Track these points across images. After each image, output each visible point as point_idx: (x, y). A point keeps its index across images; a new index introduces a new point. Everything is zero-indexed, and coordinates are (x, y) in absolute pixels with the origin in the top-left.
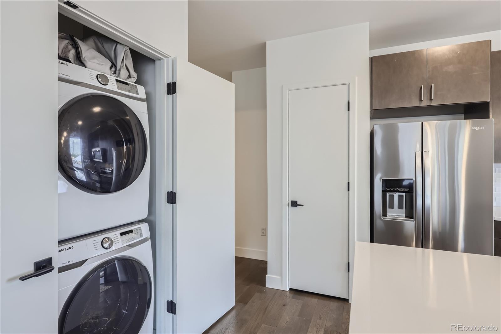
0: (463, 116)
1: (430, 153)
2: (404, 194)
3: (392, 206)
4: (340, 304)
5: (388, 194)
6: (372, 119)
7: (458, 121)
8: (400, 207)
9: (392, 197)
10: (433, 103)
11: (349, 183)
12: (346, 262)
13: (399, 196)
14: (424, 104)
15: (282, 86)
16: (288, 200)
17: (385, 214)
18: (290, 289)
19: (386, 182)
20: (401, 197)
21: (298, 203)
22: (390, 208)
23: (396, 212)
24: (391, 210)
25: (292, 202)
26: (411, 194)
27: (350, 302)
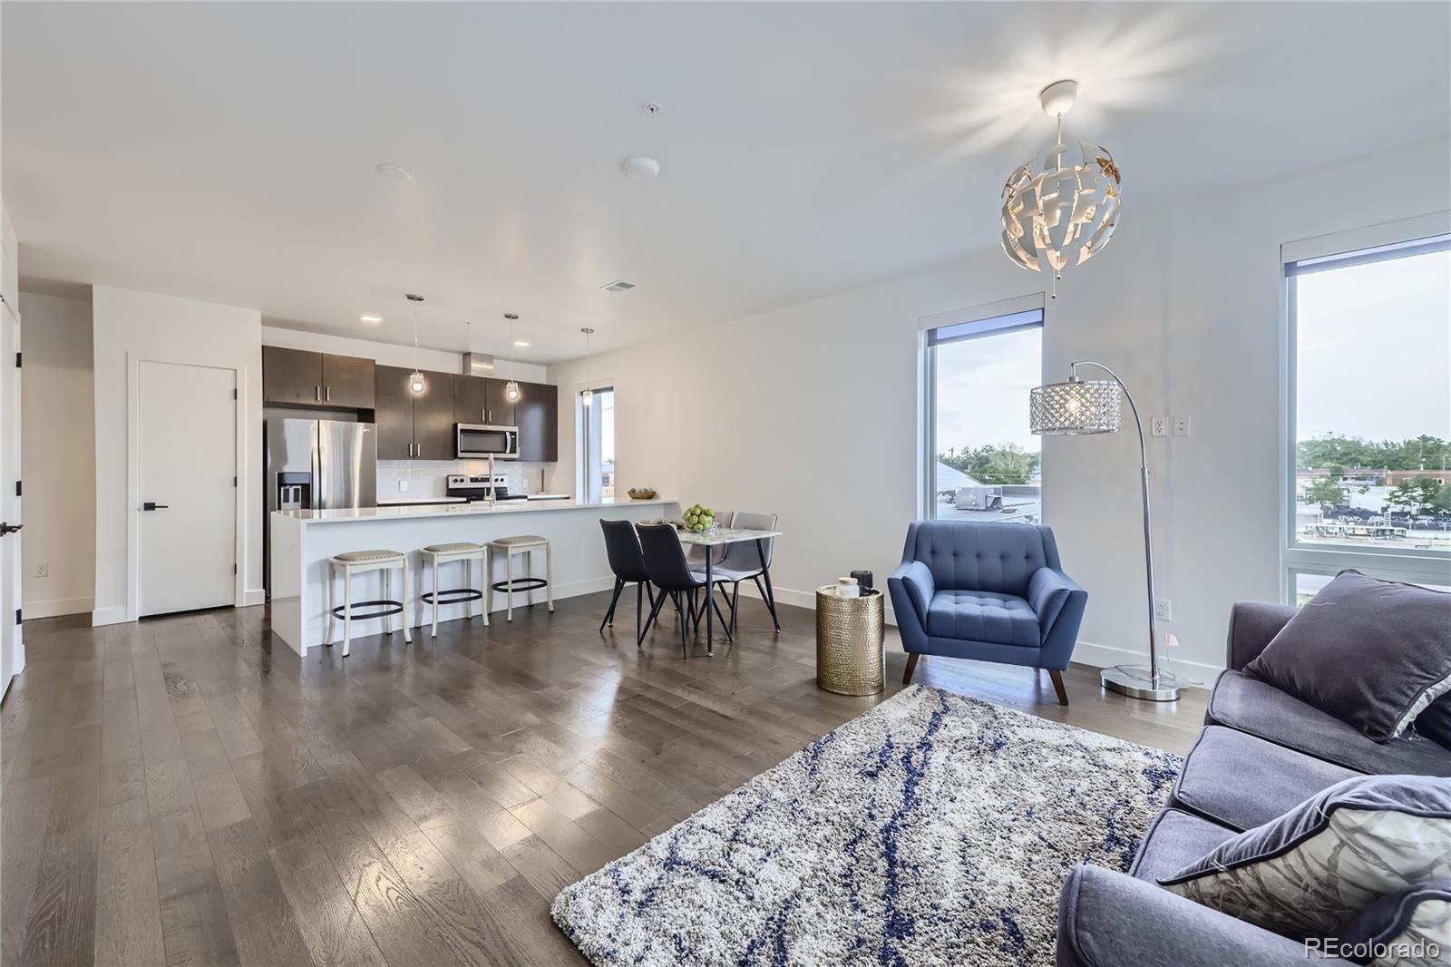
0: (355, 418)
1: (326, 452)
2: (300, 487)
3: (287, 500)
4: (224, 615)
5: (282, 489)
6: (267, 406)
7: (353, 423)
8: (296, 500)
9: (287, 492)
10: (328, 404)
11: (236, 478)
12: (233, 565)
13: (295, 489)
14: (320, 403)
15: (127, 353)
16: (137, 500)
17: (280, 508)
18: (140, 618)
19: (281, 476)
20: (297, 491)
21: (156, 505)
22: (284, 501)
23: (292, 506)
24: (286, 504)
25: (146, 504)
26: (307, 488)
27: (236, 606)
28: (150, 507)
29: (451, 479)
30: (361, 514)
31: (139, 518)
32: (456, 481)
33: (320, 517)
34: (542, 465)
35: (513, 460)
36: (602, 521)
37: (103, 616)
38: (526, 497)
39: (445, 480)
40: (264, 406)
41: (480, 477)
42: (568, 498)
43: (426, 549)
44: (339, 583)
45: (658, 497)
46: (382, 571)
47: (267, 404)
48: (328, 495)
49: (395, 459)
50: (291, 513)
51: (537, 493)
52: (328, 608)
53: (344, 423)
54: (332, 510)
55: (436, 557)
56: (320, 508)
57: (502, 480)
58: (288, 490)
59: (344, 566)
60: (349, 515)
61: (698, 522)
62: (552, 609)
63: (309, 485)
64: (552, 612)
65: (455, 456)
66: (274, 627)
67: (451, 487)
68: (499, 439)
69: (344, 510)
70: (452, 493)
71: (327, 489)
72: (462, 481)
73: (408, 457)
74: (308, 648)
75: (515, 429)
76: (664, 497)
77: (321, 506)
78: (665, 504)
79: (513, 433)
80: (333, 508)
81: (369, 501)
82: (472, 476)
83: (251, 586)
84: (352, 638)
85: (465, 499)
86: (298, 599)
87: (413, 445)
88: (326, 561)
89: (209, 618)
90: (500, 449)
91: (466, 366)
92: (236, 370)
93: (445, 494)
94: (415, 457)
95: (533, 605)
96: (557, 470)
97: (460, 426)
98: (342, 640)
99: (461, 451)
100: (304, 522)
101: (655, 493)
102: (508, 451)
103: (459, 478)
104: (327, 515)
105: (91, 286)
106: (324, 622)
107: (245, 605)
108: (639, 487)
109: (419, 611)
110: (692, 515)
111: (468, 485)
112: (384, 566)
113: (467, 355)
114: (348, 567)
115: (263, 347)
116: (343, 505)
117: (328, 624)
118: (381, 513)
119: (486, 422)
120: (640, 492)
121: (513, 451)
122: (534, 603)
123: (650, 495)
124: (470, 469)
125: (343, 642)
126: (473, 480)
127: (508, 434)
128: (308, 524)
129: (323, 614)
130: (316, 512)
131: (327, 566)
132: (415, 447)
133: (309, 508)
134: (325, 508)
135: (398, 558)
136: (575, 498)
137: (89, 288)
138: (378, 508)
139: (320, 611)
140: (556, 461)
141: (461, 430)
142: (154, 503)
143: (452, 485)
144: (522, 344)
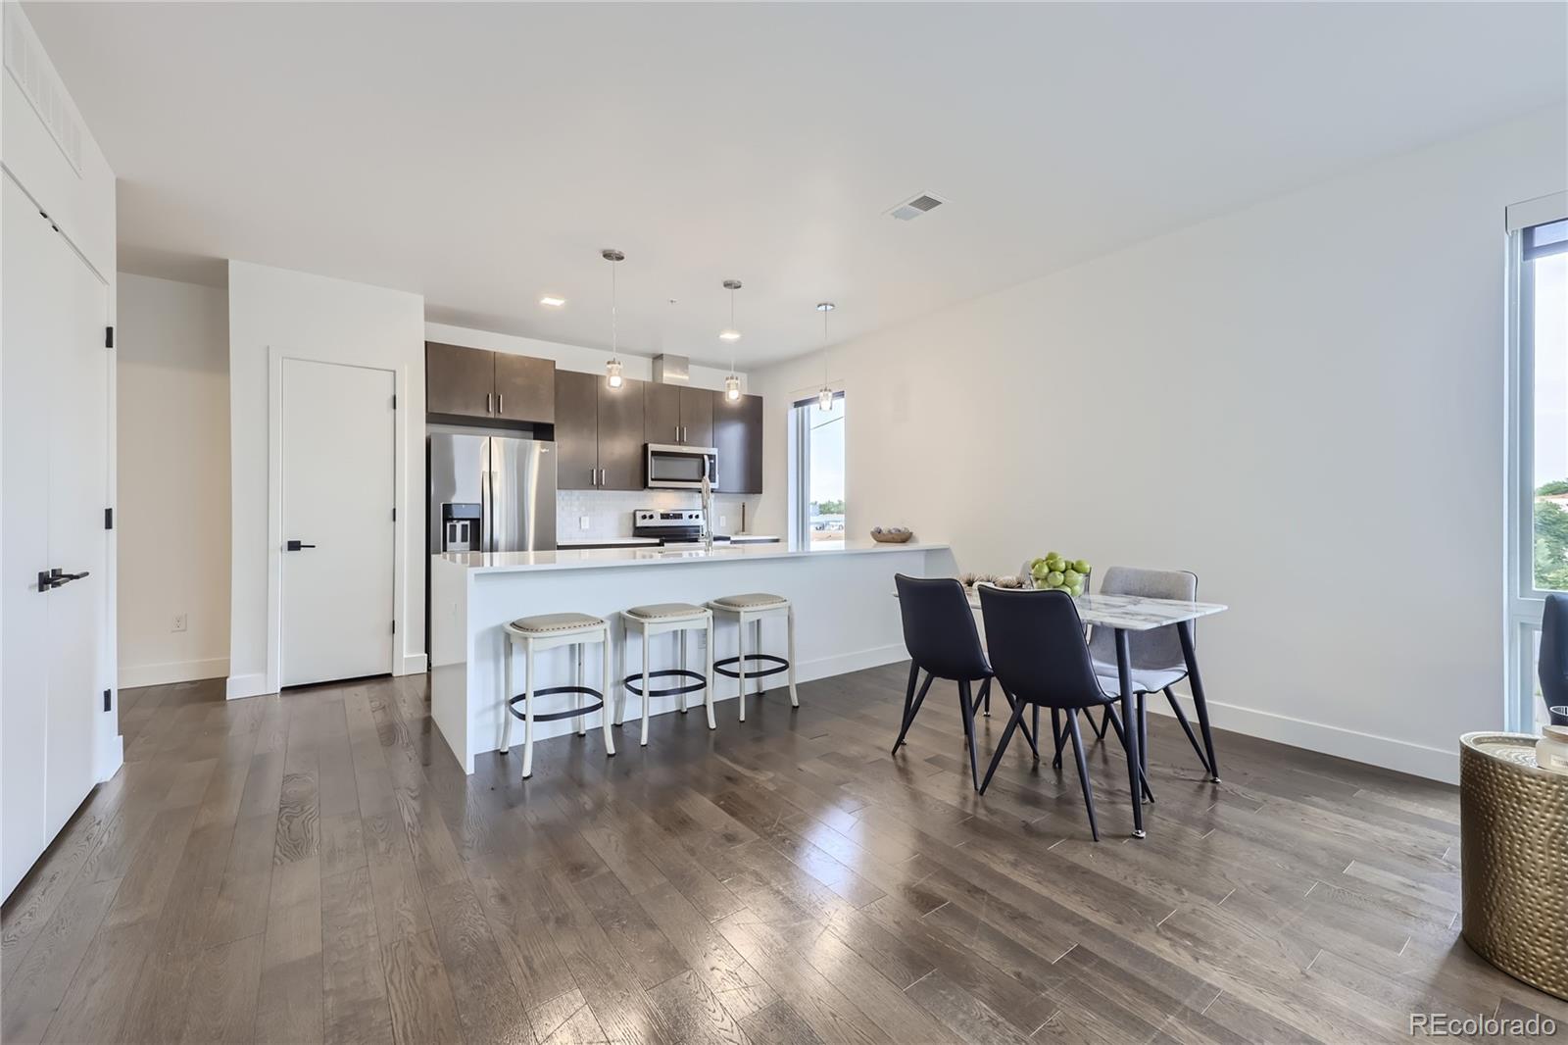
0: (531, 434)
1: (499, 477)
2: (468, 523)
3: (453, 540)
5: (448, 525)
7: (528, 441)
8: (464, 539)
9: (453, 527)
10: (502, 417)
11: (394, 510)
12: (391, 621)
13: (463, 526)
14: (491, 415)
15: (268, 347)
16: (280, 540)
17: (445, 550)
18: (283, 689)
19: (447, 508)
20: (464, 527)
21: (302, 544)
22: (450, 541)
23: (459, 546)
24: (452, 544)
25: (290, 543)
26: (476, 524)
27: (394, 675)
28: (294, 546)
29: (639, 515)
30: (537, 561)
31: (282, 559)
32: (644, 517)
33: (492, 565)
34: (742, 498)
35: (711, 491)
36: (901, 581)
37: (240, 686)
38: (728, 539)
39: (632, 516)
40: (427, 422)
41: (671, 513)
42: (777, 541)
43: (630, 612)
44: (518, 660)
45: (916, 541)
46: (572, 647)
47: (432, 418)
48: (501, 536)
49: (575, 489)
50: (459, 556)
51: (736, 534)
52: (503, 697)
53: (518, 440)
54: (504, 553)
55: (646, 625)
56: (491, 551)
57: (697, 517)
58: (455, 526)
59: (526, 639)
60: (523, 562)
61: (1064, 584)
62: (796, 704)
63: (479, 519)
64: (797, 707)
65: (645, 486)
66: (435, 714)
67: (638, 525)
68: (695, 463)
69: (517, 553)
70: (639, 532)
71: (500, 528)
72: (651, 517)
73: (591, 486)
74: (476, 756)
75: (714, 451)
76: (924, 541)
77: (493, 548)
78: (927, 550)
79: (711, 457)
80: (506, 551)
81: (547, 542)
82: (662, 511)
83: (411, 649)
84: (535, 740)
85: (657, 541)
86: (463, 666)
87: (597, 471)
88: (501, 627)
89: (360, 690)
90: (696, 478)
91: (656, 372)
92: (394, 372)
93: (631, 534)
94: (599, 486)
95: (763, 693)
96: (762, 507)
97: (652, 447)
98: (523, 742)
99: (652, 480)
100: (472, 571)
101: (911, 533)
102: (706, 480)
103: (648, 514)
104: (500, 560)
105: (226, 263)
106: (497, 716)
107: (404, 674)
108: (886, 526)
109: (620, 702)
110: (1051, 571)
111: (657, 522)
112: (576, 640)
113: (658, 358)
114: (531, 640)
115: (426, 342)
116: (516, 548)
117: (502, 720)
118: (564, 559)
119: (681, 442)
120: (890, 531)
121: (712, 480)
122: (764, 689)
123: (905, 538)
124: (659, 503)
125: (523, 746)
126: (664, 516)
127: (706, 457)
128: (476, 575)
129: (497, 706)
130: (487, 555)
131: (502, 638)
132: (599, 473)
133: (479, 550)
134: (497, 551)
135: (597, 627)
136: (787, 541)
137: (223, 265)
138: (558, 552)
139: (492, 701)
140: (761, 493)
141: (652, 452)
142: (300, 542)
143: (640, 523)
144: (730, 336)
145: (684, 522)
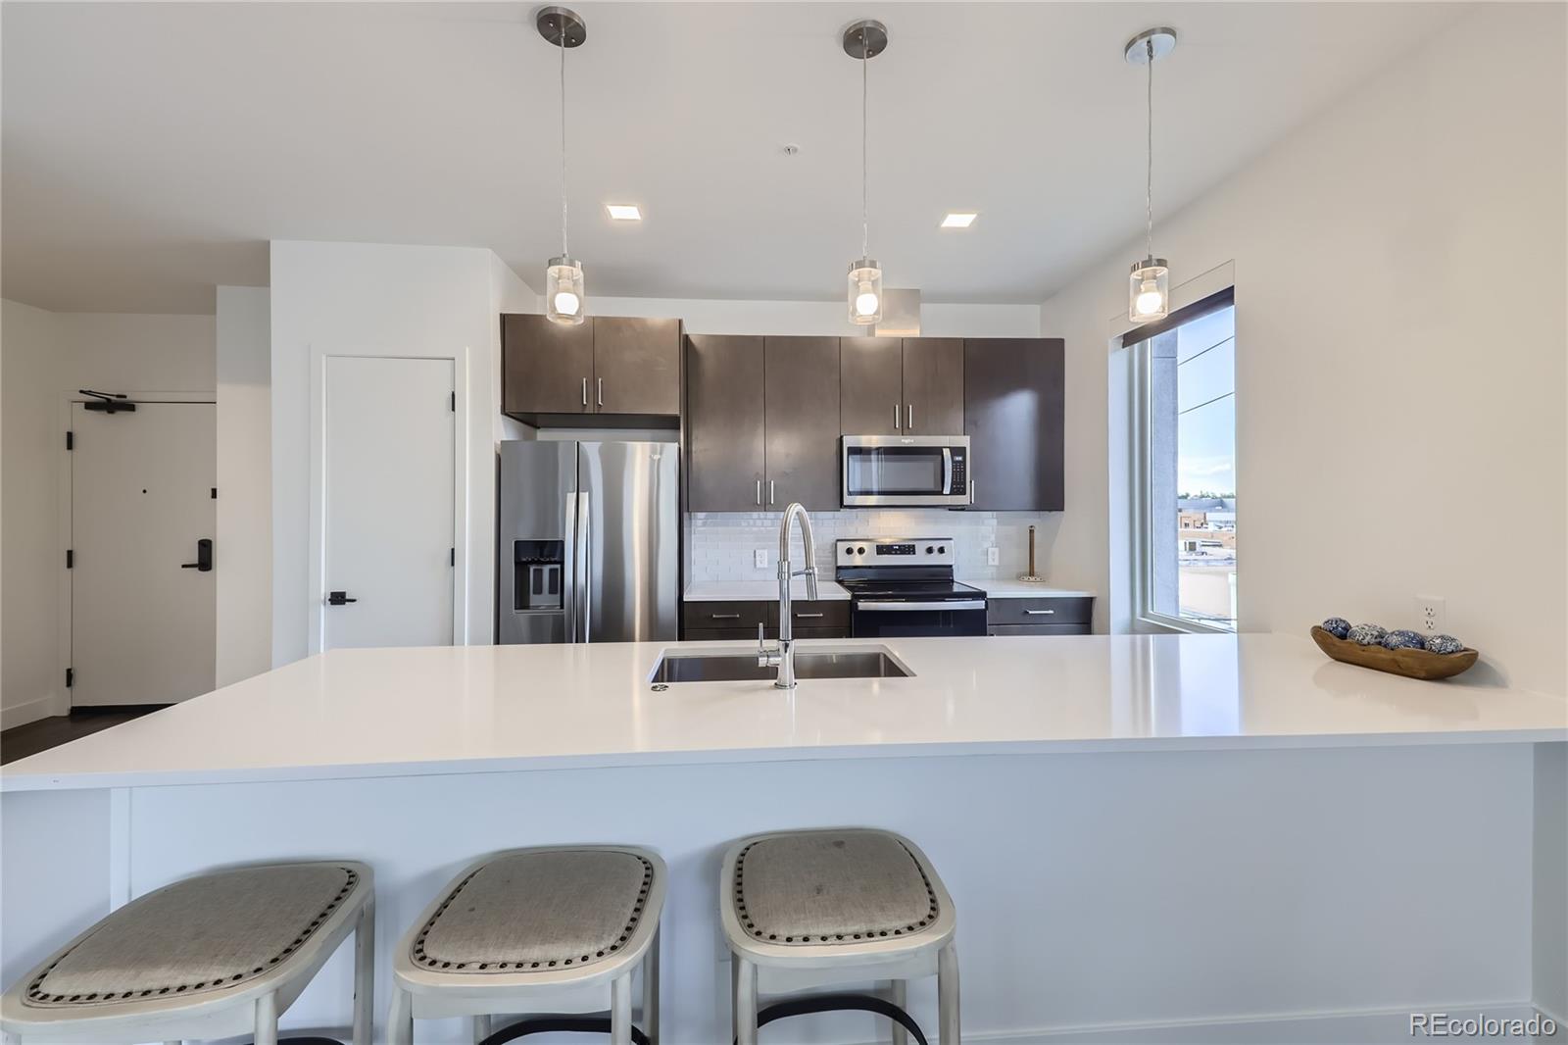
2: (558, 566)
3: (538, 590)
5: (532, 568)
8: (552, 590)
9: (539, 573)
10: (602, 410)
11: (453, 550)
13: (551, 570)
14: (589, 409)
16: (324, 591)
19: (520, 547)
20: (553, 573)
21: (347, 597)
22: (534, 593)
23: (546, 601)
24: (537, 596)
25: (332, 595)
28: (338, 599)
29: (842, 547)
31: (325, 613)
34: (1027, 518)
35: (962, 508)
39: (829, 550)
41: (895, 545)
51: (1018, 580)
57: (942, 550)
58: (541, 570)
65: (842, 503)
67: (842, 563)
68: (926, 465)
70: (843, 573)
72: (861, 551)
73: (753, 506)
75: (964, 441)
79: (958, 451)
82: (880, 542)
87: (762, 481)
90: (931, 486)
92: (453, 360)
96: (1067, 528)
97: (847, 442)
99: (850, 494)
102: (947, 490)
103: (855, 547)
105: (268, 243)
111: (872, 559)
119: (903, 429)
121: (959, 489)
124: (879, 527)
126: (882, 550)
127: (947, 453)
132: (766, 486)
140: (1063, 510)
141: (849, 448)
142: (344, 593)
143: (844, 560)
144: (959, 221)
145: (920, 559)
